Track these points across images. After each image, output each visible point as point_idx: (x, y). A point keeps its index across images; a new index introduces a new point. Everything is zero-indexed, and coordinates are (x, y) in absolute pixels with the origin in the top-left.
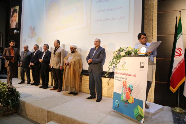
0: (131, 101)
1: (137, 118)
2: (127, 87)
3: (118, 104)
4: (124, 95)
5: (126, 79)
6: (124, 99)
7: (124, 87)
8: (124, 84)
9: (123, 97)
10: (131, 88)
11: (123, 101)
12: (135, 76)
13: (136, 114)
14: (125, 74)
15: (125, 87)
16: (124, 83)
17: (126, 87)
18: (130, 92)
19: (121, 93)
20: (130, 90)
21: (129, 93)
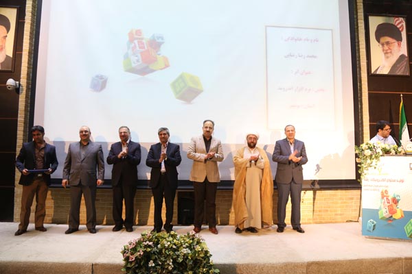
0: (398, 216)
1: (410, 237)
2: (390, 198)
3: (374, 226)
4: (384, 210)
5: (387, 187)
6: (384, 215)
7: (383, 198)
8: (384, 195)
9: (384, 213)
10: (398, 198)
11: (383, 218)
12: (402, 181)
13: (409, 231)
14: (383, 180)
15: (385, 198)
16: (382, 192)
17: (387, 199)
18: (395, 203)
19: (378, 208)
20: (396, 201)
21: (394, 205)
